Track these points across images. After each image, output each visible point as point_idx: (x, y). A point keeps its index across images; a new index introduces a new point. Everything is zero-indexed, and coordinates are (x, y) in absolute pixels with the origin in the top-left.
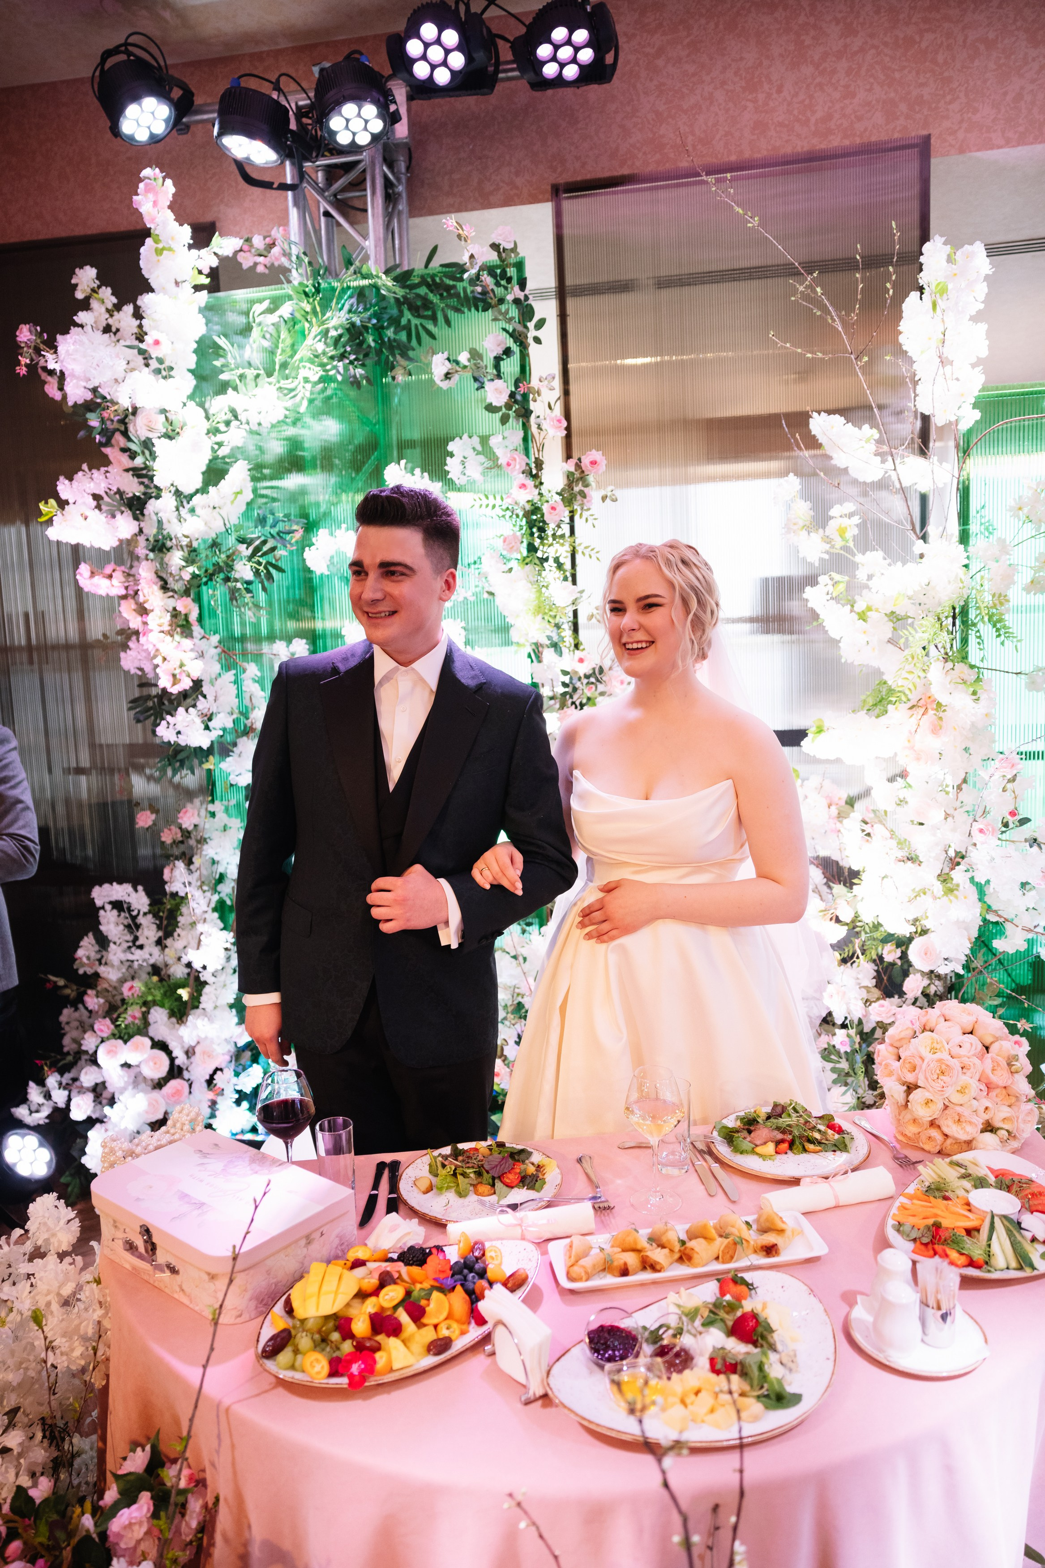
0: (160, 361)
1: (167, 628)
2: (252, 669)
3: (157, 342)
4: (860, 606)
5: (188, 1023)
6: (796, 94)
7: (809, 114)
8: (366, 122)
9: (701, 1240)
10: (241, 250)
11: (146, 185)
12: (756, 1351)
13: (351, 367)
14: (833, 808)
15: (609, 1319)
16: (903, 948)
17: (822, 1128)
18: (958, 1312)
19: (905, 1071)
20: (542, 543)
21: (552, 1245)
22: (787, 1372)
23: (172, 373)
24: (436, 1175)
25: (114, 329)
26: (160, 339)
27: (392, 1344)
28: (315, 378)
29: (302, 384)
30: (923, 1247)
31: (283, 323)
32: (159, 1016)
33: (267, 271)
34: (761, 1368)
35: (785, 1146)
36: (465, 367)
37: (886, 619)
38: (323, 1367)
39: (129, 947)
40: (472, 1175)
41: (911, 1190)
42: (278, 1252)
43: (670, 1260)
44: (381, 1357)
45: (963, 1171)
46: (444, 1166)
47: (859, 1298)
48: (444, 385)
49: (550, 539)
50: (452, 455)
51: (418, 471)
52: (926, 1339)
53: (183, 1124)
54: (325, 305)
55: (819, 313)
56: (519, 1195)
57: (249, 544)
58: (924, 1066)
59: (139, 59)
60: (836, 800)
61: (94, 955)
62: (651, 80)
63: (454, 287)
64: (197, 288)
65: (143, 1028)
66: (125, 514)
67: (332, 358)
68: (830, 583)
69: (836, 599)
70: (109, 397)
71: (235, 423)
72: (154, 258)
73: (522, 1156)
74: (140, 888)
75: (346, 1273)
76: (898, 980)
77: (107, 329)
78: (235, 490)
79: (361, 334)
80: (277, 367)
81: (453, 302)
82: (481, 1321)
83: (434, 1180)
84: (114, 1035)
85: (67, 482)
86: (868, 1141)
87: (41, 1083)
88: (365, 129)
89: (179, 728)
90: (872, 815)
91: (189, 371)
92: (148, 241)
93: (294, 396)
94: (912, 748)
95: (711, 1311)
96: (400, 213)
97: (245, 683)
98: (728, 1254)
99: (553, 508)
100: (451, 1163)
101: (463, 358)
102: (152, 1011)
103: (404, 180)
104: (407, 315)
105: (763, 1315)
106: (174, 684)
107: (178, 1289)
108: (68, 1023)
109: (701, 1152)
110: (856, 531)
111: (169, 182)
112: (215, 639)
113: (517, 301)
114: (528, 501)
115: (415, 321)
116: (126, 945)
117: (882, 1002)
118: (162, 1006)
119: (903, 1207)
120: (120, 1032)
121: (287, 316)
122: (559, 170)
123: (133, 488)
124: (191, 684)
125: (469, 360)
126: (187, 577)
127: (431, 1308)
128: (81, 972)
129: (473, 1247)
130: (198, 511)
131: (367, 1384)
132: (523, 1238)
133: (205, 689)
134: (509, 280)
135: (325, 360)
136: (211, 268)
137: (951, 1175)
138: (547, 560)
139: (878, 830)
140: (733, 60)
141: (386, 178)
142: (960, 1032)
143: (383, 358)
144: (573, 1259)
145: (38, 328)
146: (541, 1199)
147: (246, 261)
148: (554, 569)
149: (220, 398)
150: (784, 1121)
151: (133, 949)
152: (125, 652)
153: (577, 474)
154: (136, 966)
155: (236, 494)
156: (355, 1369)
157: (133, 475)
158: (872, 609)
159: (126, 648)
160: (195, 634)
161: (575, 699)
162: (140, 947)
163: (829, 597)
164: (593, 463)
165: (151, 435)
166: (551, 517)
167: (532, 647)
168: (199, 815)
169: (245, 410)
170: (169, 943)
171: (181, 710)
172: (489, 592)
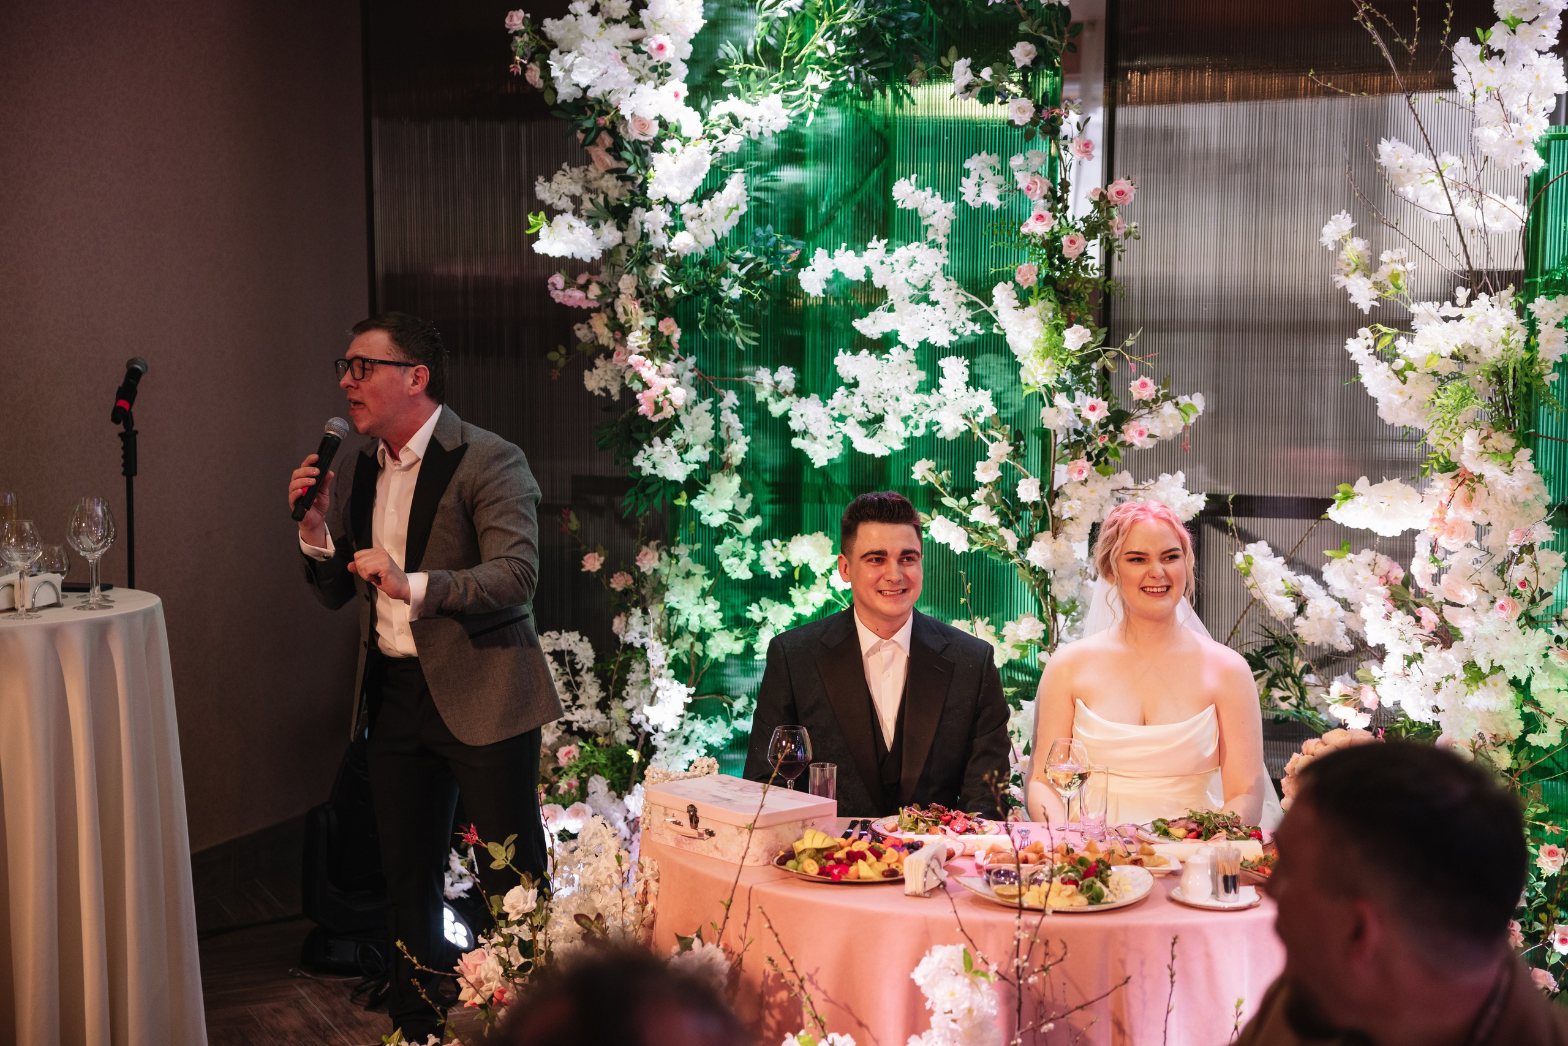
1: (647, 350)
2: (731, 398)
3: (661, 47)
5: (635, 792)
13: (863, 73)
14: (1387, 589)
23: (669, 70)
26: (665, 44)
28: (825, 86)
29: (809, 93)
31: (792, 19)
32: (598, 785)
36: (988, 81)
37: (1428, 379)
46: (909, 815)
49: (1071, 272)
50: (967, 173)
51: (928, 188)
60: (1393, 580)
65: (582, 796)
66: (609, 223)
67: (843, 61)
68: (1373, 335)
69: (1378, 355)
71: (733, 130)
74: (587, 638)
78: (730, 202)
79: (877, 35)
80: (782, 67)
85: (545, 182)
89: (656, 459)
93: (801, 105)
94: (1442, 520)
97: (723, 413)
99: (1072, 242)
100: (915, 814)
101: (986, 73)
102: (592, 779)
106: (655, 412)
107: (714, 848)
112: (692, 361)
113: (1050, 7)
114: (1046, 234)
115: (937, 21)
118: (604, 774)
120: (555, 800)
121: (797, 10)
123: (617, 193)
124: (672, 413)
125: (991, 77)
126: (672, 295)
127: (886, 855)
130: (688, 224)
131: (842, 881)
133: (682, 419)
135: (836, 63)
143: (900, 58)
145: (529, 15)
149: (721, 103)
151: (573, 709)
152: (591, 370)
153: (1103, 204)
154: (575, 729)
155: (731, 209)
156: (836, 872)
157: (617, 178)
158: (1411, 367)
159: (592, 366)
160: (671, 356)
161: (1089, 449)
162: (581, 706)
163: (1371, 351)
164: (1120, 193)
165: (642, 139)
166: (1070, 252)
167: (1043, 391)
168: (660, 559)
169: (746, 119)
170: (614, 704)
171: (657, 440)
172: (999, 327)
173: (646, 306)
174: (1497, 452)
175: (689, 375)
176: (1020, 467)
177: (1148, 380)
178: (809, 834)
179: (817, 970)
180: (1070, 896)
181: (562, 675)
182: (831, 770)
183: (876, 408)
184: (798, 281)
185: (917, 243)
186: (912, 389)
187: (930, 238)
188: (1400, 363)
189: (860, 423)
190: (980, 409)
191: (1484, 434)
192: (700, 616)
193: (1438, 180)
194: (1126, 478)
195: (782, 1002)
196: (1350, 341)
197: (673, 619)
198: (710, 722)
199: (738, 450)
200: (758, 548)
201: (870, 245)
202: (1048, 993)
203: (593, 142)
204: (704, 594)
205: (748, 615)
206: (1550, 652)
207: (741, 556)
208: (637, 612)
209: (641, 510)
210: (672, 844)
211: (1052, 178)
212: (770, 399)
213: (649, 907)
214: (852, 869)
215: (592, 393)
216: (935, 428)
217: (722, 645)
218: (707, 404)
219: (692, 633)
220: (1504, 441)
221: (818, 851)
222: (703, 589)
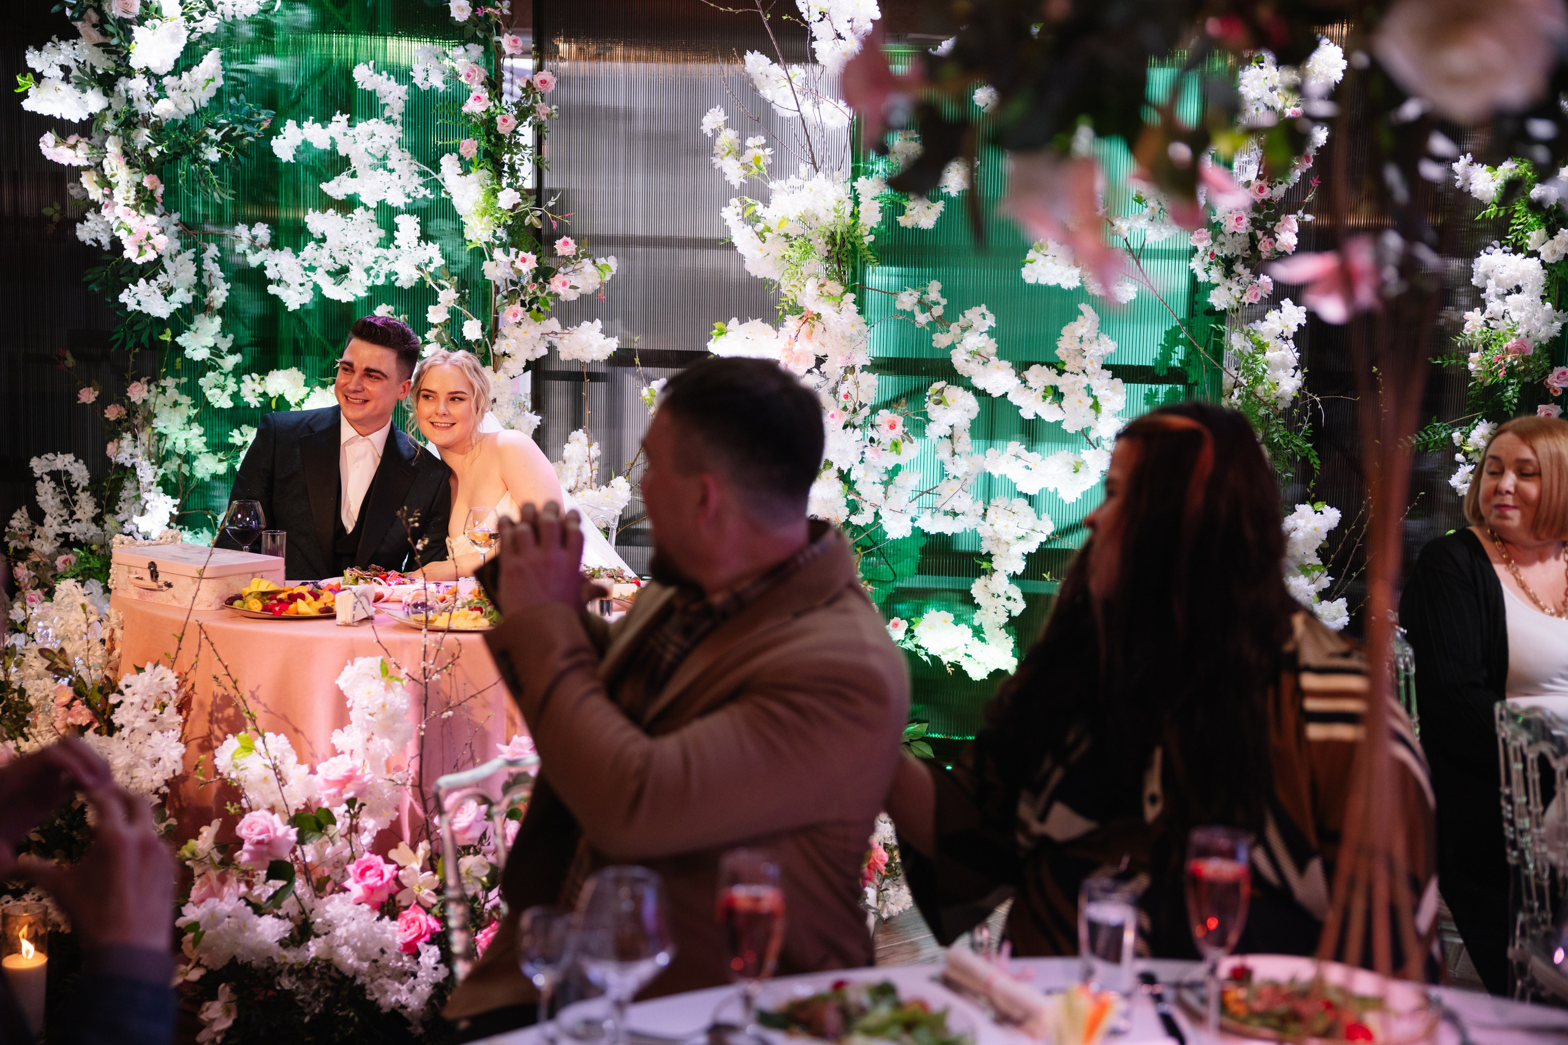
1: (132, 202)
2: (212, 250)
20: (498, 151)
37: (782, 239)
39: (65, 521)
49: (506, 147)
50: (417, 61)
51: (384, 73)
57: (219, 130)
61: (27, 528)
66: (95, 89)
68: (739, 205)
69: (745, 219)
71: (209, 13)
74: (81, 459)
78: (207, 76)
85: (35, 52)
89: (140, 297)
97: (205, 262)
99: (505, 120)
106: (139, 255)
110: (768, 161)
112: (176, 217)
114: (483, 113)
116: (62, 518)
123: (103, 64)
124: (155, 257)
126: (155, 155)
128: (12, 544)
130: (167, 91)
131: (282, 616)
133: (166, 264)
148: (507, 174)
151: (69, 523)
152: (82, 223)
153: (529, 90)
154: (72, 539)
155: (209, 81)
156: (277, 609)
157: (103, 51)
158: (769, 230)
159: (83, 219)
160: (156, 210)
161: (522, 297)
162: (79, 521)
163: (740, 217)
164: (543, 82)
165: (126, 16)
166: (503, 129)
167: (484, 246)
168: (149, 391)
169: (220, 3)
170: (108, 518)
171: (142, 281)
172: (446, 192)
173: (131, 164)
174: (830, 295)
175: (174, 229)
176: (465, 311)
177: (569, 239)
178: (255, 581)
179: (258, 687)
180: (475, 619)
181: (60, 493)
182: (281, 537)
183: (343, 260)
184: (271, 148)
185: (375, 120)
186: (374, 245)
187: (387, 114)
188: (760, 227)
189: (328, 272)
190: (430, 262)
191: (821, 282)
192: (186, 440)
193: (789, 86)
194: (554, 324)
195: (229, 717)
196: (723, 209)
197: (161, 444)
198: (196, 533)
199: (219, 295)
200: (239, 381)
201: (334, 119)
202: (454, 696)
203: (80, 19)
204: (190, 421)
205: (231, 440)
206: (866, 450)
207: (223, 388)
208: (128, 436)
209: (130, 344)
210: (136, 597)
212: (248, 251)
213: (116, 653)
214: (291, 607)
215: (84, 243)
216: (393, 278)
217: (207, 466)
218: (190, 254)
219: (179, 456)
220: (835, 287)
221: (263, 594)
222: (189, 417)
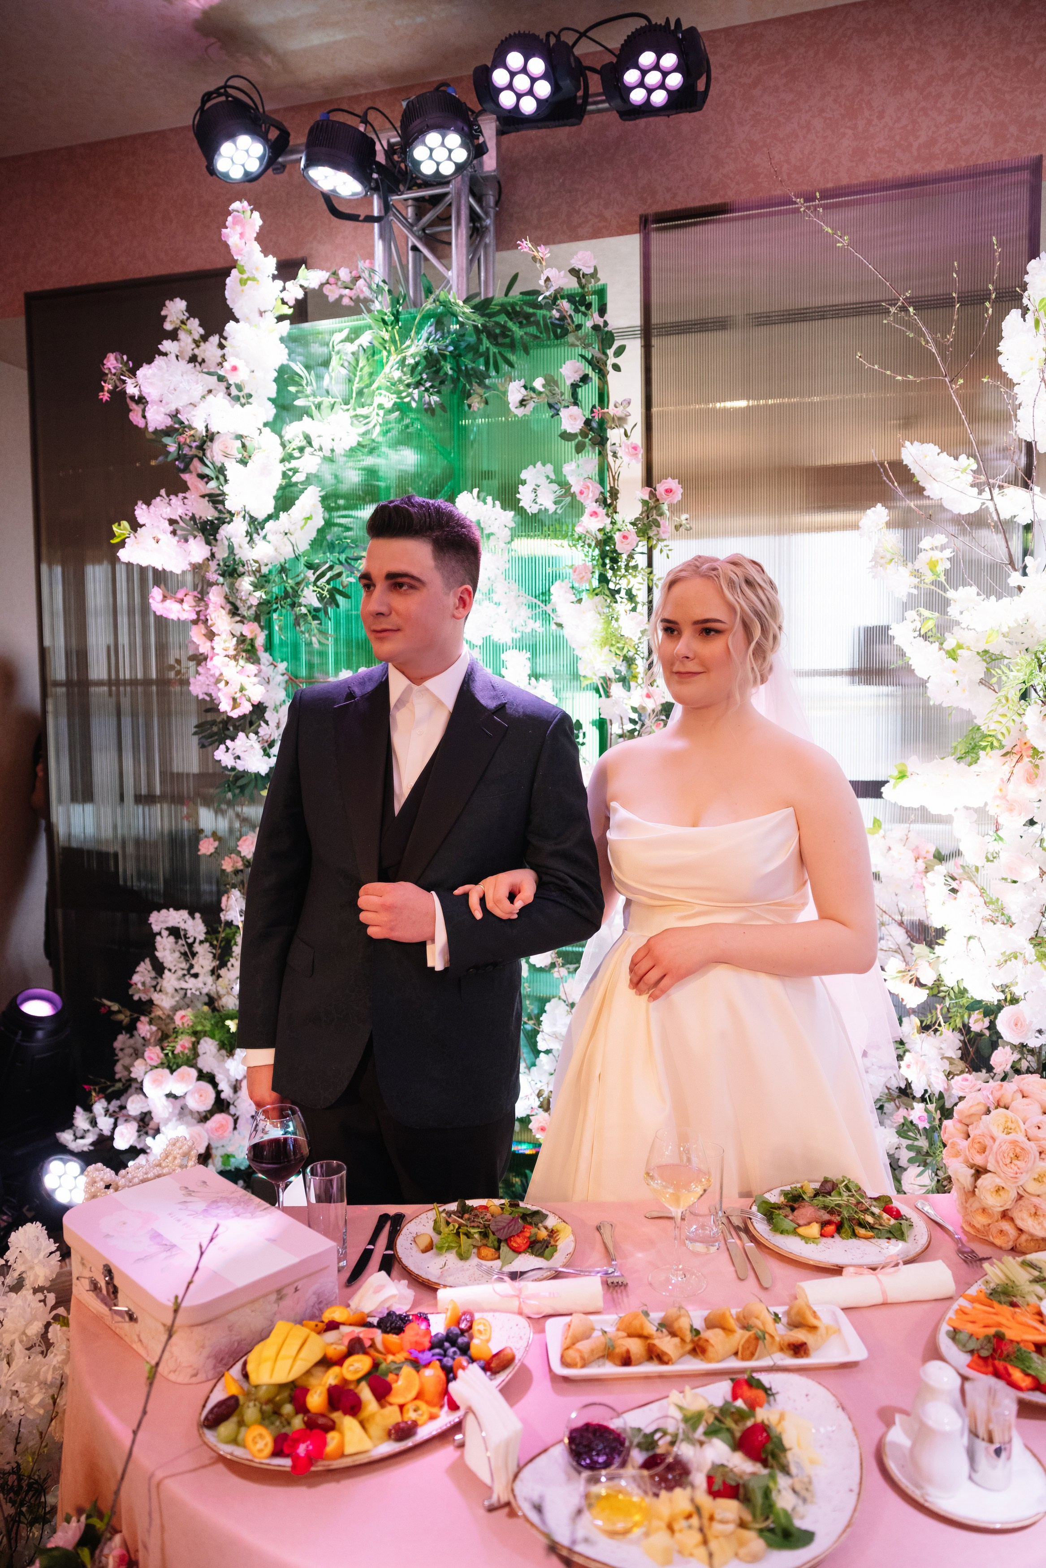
0: (239, 388)
1: (232, 652)
3: (234, 369)
4: (950, 642)
5: (236, 1056)
6: (898, 120)
7: (911, 138)
8: (450, 151)
9: (718, 1331)
10: (327, 283)
11: (234, 218)
12: (765, 1472)
13: (426, 394)
14: (920, 862)
15: (596, 1416)
16: (992, 1017)
17: (876, 1211)
18: (1017, 1446)
19: (973, 1151)
20: (615, 575)
21: (550, 1323)
22: (800, 1502)
23: (251, 401)
24: (439, 1233)
25: (200, 360)
26: (239, 366)
27: (349, 1423)
28: (390, 405)
29: (376, 410)
30: (981, 1362)
31: (361, 352)
32: (208, 1047)
33: (352, 304)
34: (767, 1493)
35: (831, 1228)
36: (540, 393)
37: (979, 658)
38: (266, 1445)
39: (184, 975)
40: (477, 1236)
41: (973, 1291)
42: (243, 1306)
43: (681, 1351)
44: (333, 1438)
45: (1036, 1273)
46: (448, 1223)
47: (898, 1418)
48: (520, 412)
49: (623, 571)
50: (524, 483)
51: (489, 499)
52: (974, 1476)
53: (175, 1158)
54: (405, 335)
55: (912, 335)
56: (525, 1262)
57: (316, 570)
58: (995, 1147)
59: (237, 100)
60: (923, 853)
61: (148, 981)
62: (747, 110)
63: (534, 314)
64: (280, 318)
65: (191, 1060)
66: (198, 538)
67: (408, 386)
68: (917, 618)
69: (925, 637)
70: (186, 423)
71: (308, 450)
72: (240, 288)
73: (535, 1219)
74: (197, 915)
75: (313, 1335)
76: (985, 1052)
77: (193, 359)
78: (305, 515)
79: (438, 362)
80: (354, 395)
81: (533, 330)
82: (454, 1406)
83: (436, 1238)
84: (162, 1064)
85: (144, 506)
86: (929, 1231)
87: (88, 1108)
88: (449, 158)
89: (238, 753)
90: (961, 871)
91: (269, 399)
92: (234, 272)
93: (368, 423)
94: (1004, 797)
95: (717, 1418)
96: (486, 246)
98: (748, 1351)
99: (625, 537)
100: (455, 1221)
101: (538, 383)
102: (202, 1041)
103: (492, 212)
104: (486, 343)
105: (777, 1429)
106: (234, 708)
107: (136, 1339)
108: (122, 1050)
109: (737, 1228)
110: (948, 565)
111: (256, 214)
112: (282, 666)
113: (596, 328)
114: (600, 530)
115: (493, 349)
116: (180, 973)
117: (966, 1075)
118: (213, 1037)
119: (962, 1311)
120: (169, 1062)
121: (366, 344)
122: (649, 201)
123: (208, 513)
124: (251, 708)
125: (544, 386)
126: (255, 602)
127: (399, 1385)
128: (136, 998)
129: (460, 1319)
130: (268, 538)
131: (313, 1469)
132: (520, 1313)
133: (267, 716)
134: (589, 306)
135: (402, 388)
136: (296, 300)
137: (1022, 1277)
138: (618, 591)
139: (967, 887)
140: (832, 88)
141: (471, 208)
142: (1040, 1111)
143: (460, 385)
144: (569, 1341)
145: (125, 357)
146: (550, 1269)
147: (332, 293)
148: (625, 600)
149: (296, 424)
150: (833, 1200)
151: (187, 977)
152: (195, 677)
153: (651, 503)
154: (189, 995)
155: (308, 521)
156: (304, 1442)
159: (195, 673)
160: (262, 660)
162: (196, 975)
163: (917, 633)
164: (669, 491)
165: (226, 461)
166: (623, 547)
167: (600, 682)
169: (318, 438)
170: (223, 973)
171: (240, 735)
172: (557, 624)
173: (233, 613)
175: (281, 679)
181: (179, 946)
187: (492, 544)
191: (1044, 711)
211: (602, 482)
221: (280, 1390)
